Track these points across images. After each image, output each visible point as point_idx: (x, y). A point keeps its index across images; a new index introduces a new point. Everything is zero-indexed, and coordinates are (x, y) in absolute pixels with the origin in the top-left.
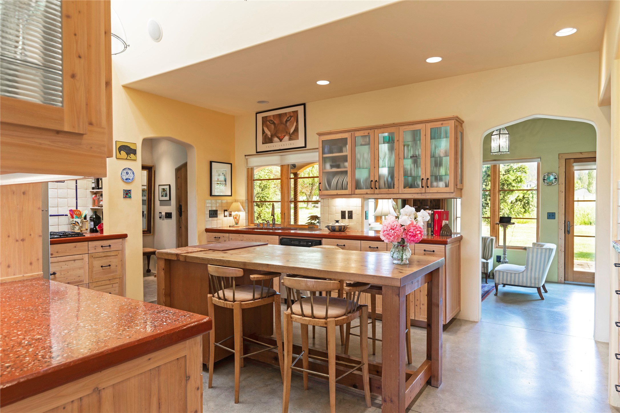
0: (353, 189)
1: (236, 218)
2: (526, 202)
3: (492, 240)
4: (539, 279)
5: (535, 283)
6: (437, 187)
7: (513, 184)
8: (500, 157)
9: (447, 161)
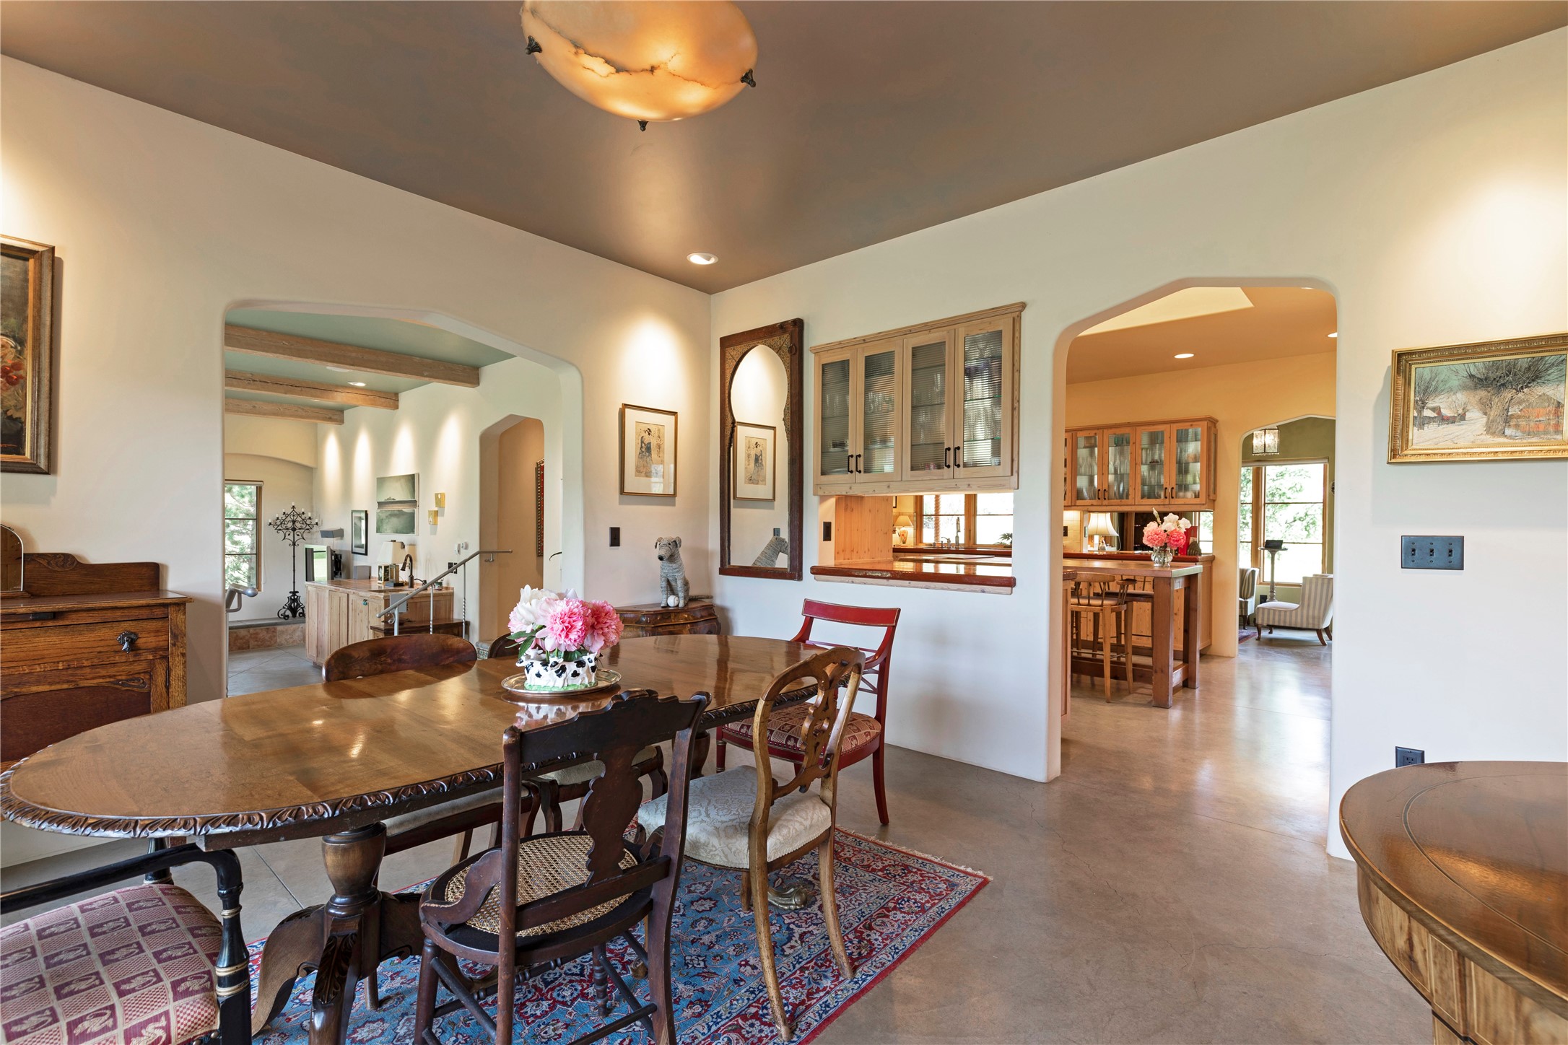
0: (1073, 498)
1: (903, 535)
2: (1311, 521)
3: (1253, 572)
4: (1319, 619)
5: (1314, 624)
6: (1184, 497)
7: (1289, 494)
8: (1267, 458)
9: (1196, 468)
